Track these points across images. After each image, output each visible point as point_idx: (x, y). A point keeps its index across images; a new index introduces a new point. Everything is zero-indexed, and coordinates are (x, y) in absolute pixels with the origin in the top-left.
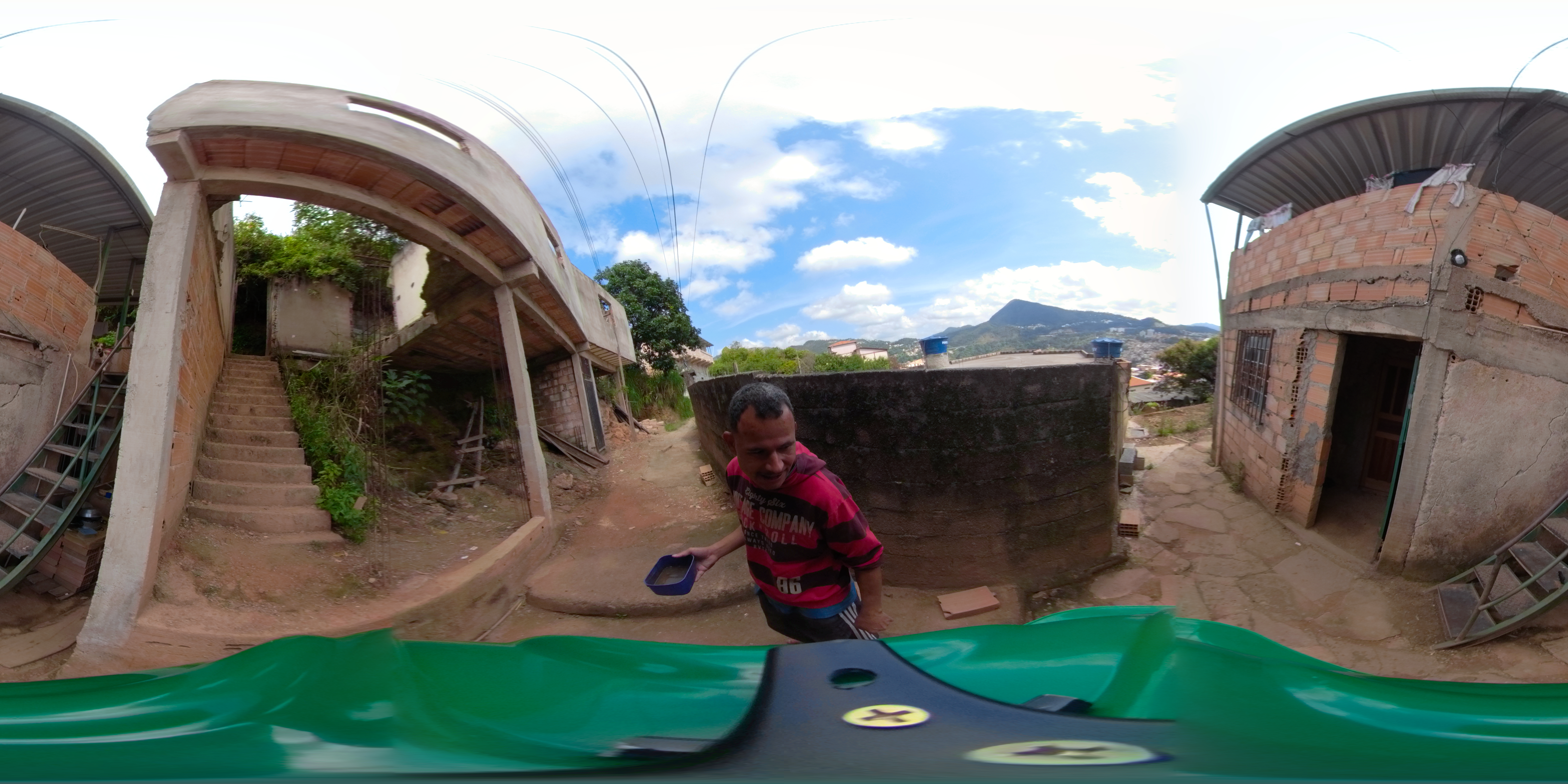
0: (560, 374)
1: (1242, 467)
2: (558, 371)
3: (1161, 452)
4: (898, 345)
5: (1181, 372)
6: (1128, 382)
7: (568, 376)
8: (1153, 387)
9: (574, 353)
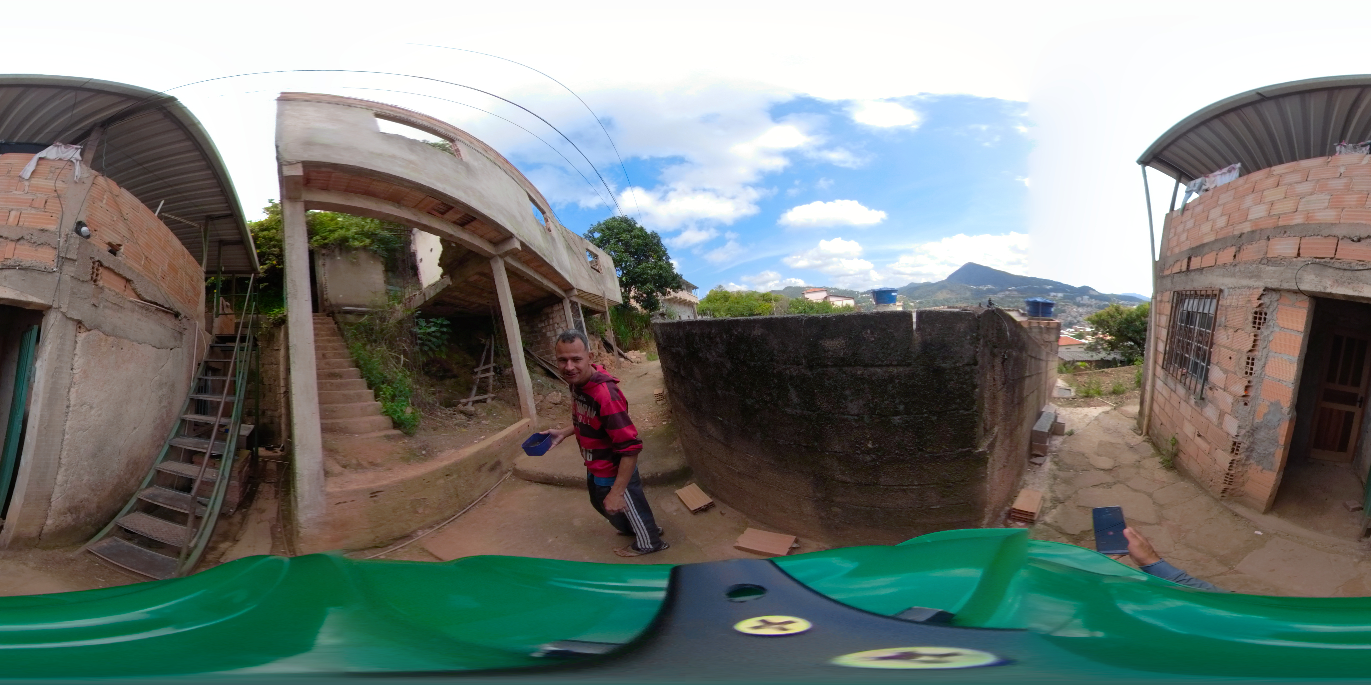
0: (554, 315)
1: (1175, 442)
2: (552, 312)
3: (1086, 415)
4: (866, 295)
5: (1110, 335)
6: (1058, 341)
7: (560, 316)
8: (1085, 347)
9: (564, 298)
